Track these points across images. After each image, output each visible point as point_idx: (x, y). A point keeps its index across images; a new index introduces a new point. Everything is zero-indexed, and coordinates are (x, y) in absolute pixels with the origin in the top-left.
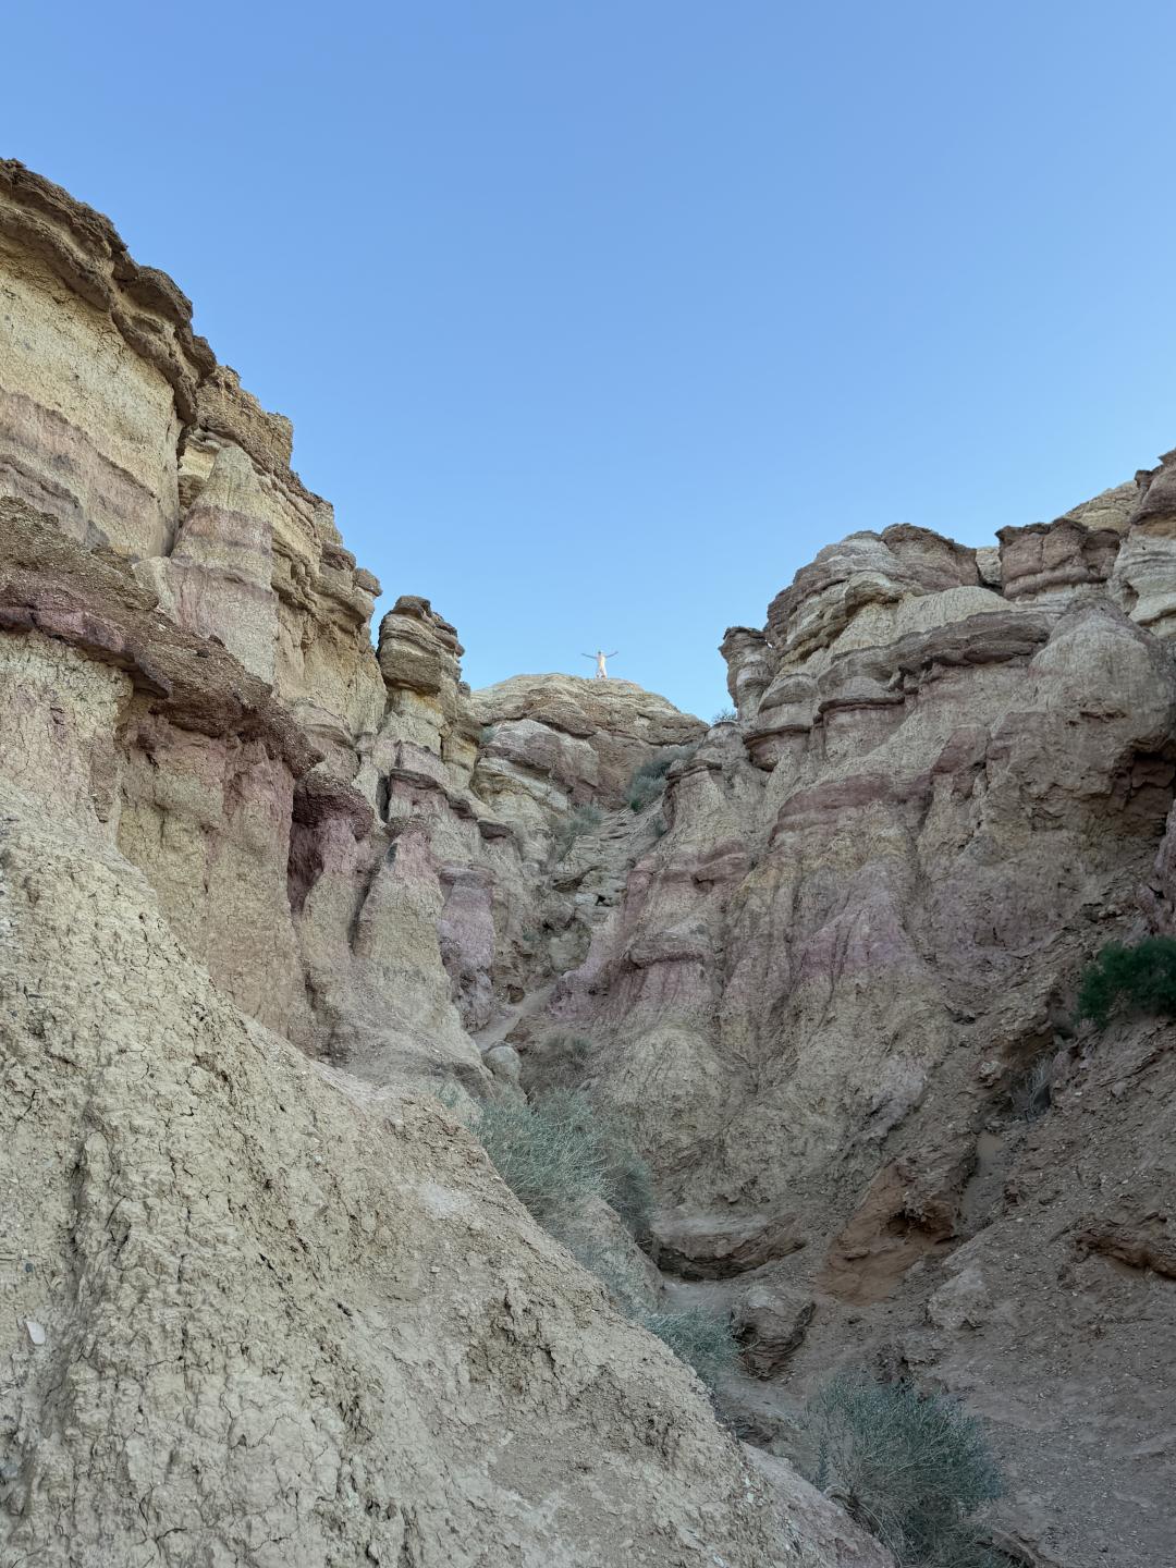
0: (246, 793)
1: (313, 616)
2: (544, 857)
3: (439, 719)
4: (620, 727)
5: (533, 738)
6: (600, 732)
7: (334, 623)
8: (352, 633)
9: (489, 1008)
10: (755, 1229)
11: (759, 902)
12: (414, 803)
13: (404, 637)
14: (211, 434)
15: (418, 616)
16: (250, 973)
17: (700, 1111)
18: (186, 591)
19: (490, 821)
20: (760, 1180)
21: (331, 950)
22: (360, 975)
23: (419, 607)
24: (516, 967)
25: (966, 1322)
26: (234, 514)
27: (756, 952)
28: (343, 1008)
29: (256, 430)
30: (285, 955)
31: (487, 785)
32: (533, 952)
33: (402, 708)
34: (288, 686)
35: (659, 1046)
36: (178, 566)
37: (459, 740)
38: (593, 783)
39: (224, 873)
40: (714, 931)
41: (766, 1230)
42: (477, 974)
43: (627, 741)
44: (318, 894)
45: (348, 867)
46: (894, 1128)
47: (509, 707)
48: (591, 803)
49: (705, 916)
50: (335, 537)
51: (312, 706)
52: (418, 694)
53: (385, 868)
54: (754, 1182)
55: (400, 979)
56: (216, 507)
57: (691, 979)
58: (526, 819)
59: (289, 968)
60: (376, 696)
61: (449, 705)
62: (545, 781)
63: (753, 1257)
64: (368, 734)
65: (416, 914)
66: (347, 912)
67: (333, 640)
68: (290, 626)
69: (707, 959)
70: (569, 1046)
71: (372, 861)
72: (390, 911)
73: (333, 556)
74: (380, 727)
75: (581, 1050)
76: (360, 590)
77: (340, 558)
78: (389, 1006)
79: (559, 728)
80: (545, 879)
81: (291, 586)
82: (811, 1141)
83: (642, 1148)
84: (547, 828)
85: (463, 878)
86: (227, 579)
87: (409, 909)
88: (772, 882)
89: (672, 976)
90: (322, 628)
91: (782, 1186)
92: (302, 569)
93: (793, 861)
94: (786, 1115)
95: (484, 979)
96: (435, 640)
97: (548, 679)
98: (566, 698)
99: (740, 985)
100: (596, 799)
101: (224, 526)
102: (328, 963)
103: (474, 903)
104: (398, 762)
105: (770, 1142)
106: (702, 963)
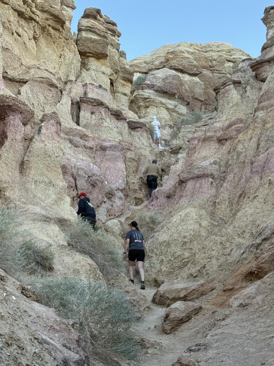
1: (38, 23)
2: (168, 138)
3: (109, 71)
4: (216, 68)
5: (166, 78)
6: (205, 72)
7: (49, 25)
8: (59, 30)
9: (121, 207)
10: (198, 285)
11: (242, 147)
12: (92, 113)
13: (88, 30)
15: (95, 18)
17: (195, 242)
19: (134, 120)
20: (207, 266)
21: (10, 174)
22: (23, 184)
23: (95, 13)
25: (241, 304)
27: (236, 170)
28: (12, 197)
31: (142, 104)
33: (89, 67)
34: (28, 60)
35: (183, 216)
37: (121, 81)
38: (201, 99)
40: (223, 163)
41: (202, 285)
43: (220, 75)
44: (4, 149)
45: (19, 137)
46: (265, 239)
47: (157, 63)
48: (201, 109)
49: (219, 156)
51: (39, 68)
52: (97, 59)
53: (36, 137)
54: (204, 267)
55: (42, 185)
57: (206, 186)
60: (74, 61)
61: (114, 64)
62: (173, 100)
63: (195, 296)
64: (71, 81)
65: (50, 156)
66: (18, 157)
67: (49, 34)
68: (26, 29)
69: (216, 176)
70: (148, 220)
71: (32, 134)
72: (38, 156)
74: (78, 77)
75: (153, 221)
76: (64, 7)
78: (34, 196)
79: (182, 71)
80: (167, 148)
81: (23, 9)
82: (235, 249)
83: (168, 259)
84: (171, 123)
85: (110, 147)
87: (47, 154)
88: (249, 137)
89: (197, 185)
90: (43, 29)
91: (215, 268)
93: (260, 125)
94: (224, 239)
95: (120, 194)
96: (104, 30)
97: (179, 46)
98: (186, 55)
99: (226, 186)
100: (203, 107)
102: (8, 179)
103: (116, 159)
104: (85, 93)
105: (214, 250)
106: (213, 178)
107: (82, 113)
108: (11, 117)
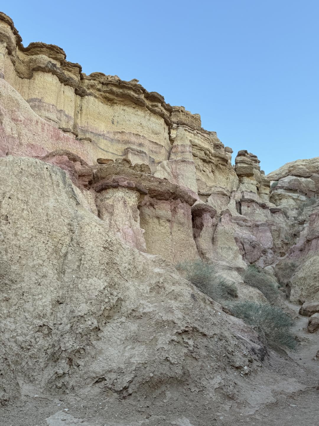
0: (177, 211)
1: (213, 163)
2: (296, 216)
3: (255, 182)
5: (290, 181)
6: (314, 174)
7: (219, 164)
8: (225, 165)
9: (272, 258)
12: (248, 207)
13: (241, 162)
14: (179, 125)
15: (244, 155)
16: (185, 251)
18: (173, 167)
19: (273, 208)
23: (244, 153)
24: (283, 247)
26: (182, 145)
28: (210, 257)
29: (191, 120)
30: (192, 246)
31: (277, 198)
32: (288, 242)
33: (244, 182)
34: (210, 183)
35: (312, 261)
36: (170, 162)
37: (263, 187)
38: (314, 190)
39: (175, 230)
42: (267, 250)
44: (203, 232)
45: (210, 225)
47: (284, 173)
48: (314, 197)
50: (218, 140)
51: (216, 187)
52: (248, 177)
53: (219, 224)
55: (225, 250)
56: (177, 145)
58: (290, 205)
59: (194, 249)
60: (235, 180)
61: (258, 178)
62: (297, 193)
64: (234, 191)
66: (211, 235)
67: (220, 168)
68: (207, 168)
70: (290, 265)
71: (217, 223)
72: (221, 234)
73: (217, 146)
74: (238, 188)
75: (293, 266)
76: (227, 152)
77: (219, 146)
78: (222, 256)
79: (300, 176)
80: (296, 222)
81: (205, 157)
83: (306, 288)
84: (297, 207)
85: (261, 225)
86: (182, 161)
87: (226, 233)
89: (318, 242)
90: (217, 166)
92: (208, 152)
95: (270, 251)
96: (250, 161)
97: (296, 162)
98: (301, 167)
100: (316, 195)
101: (180, 149)
102: (207, 248)
103: (265, 231)
104: (243, 196)
107: (242, 208)
108: (205, 215)
